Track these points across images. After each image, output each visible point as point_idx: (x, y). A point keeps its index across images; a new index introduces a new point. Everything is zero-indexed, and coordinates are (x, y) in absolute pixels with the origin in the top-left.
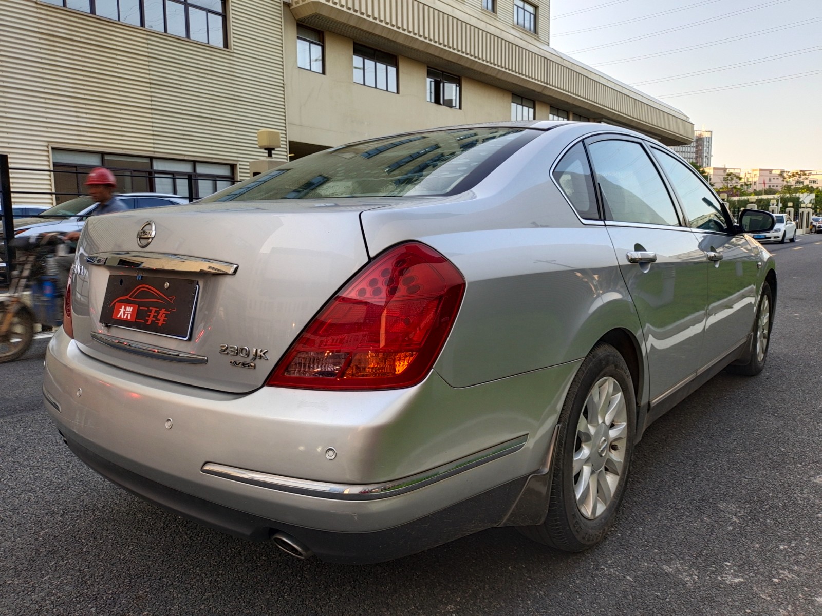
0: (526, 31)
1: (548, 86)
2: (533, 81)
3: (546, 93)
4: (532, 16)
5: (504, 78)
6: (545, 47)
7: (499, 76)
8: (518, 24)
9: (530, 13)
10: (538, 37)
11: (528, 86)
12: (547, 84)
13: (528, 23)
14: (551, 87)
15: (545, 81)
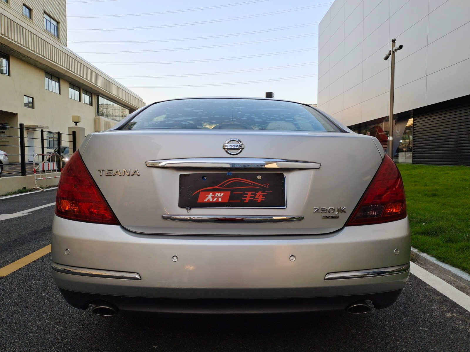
0: (52, 35)
1: (69, 71)
2: (60, 66)
3: (67, 74)
4: (56, 27)
5: (40, 61)
6: (65, 47)
7: (37, 60)
8: (47, 30)
9: (55, 25)
10: (60, 41)
11: (56, 69)
12: (68, 70)
13: (54, 31)
14: (70, 72)
15: (67, 68)
